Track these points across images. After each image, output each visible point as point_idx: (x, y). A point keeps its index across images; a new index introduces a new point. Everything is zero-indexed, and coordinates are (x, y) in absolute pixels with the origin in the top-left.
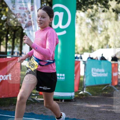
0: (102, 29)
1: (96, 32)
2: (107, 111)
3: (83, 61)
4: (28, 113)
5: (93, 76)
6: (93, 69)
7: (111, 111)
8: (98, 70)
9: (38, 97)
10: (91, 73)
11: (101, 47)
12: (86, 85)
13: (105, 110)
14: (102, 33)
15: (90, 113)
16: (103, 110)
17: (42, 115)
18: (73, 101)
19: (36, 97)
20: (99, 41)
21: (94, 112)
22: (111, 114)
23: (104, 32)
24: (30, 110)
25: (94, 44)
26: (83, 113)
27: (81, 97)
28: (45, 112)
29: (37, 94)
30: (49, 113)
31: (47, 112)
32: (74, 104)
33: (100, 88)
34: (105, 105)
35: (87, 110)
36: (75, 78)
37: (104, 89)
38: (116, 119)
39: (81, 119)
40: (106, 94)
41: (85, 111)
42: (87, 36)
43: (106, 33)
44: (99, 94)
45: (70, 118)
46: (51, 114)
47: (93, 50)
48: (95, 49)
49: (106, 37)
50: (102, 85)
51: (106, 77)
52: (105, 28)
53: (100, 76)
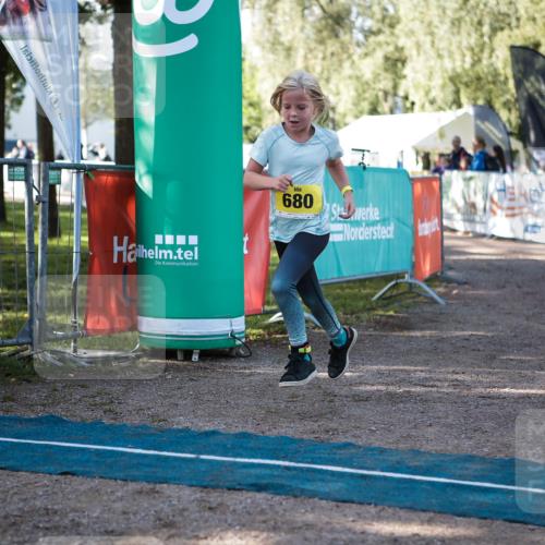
0: (369, 23)
1: (345, 37)
2: (391, 395)
7: (409, 392)
11: (366, 106)
13: (382, 388)
14: (372, 39)
15: (313, 405)
16: (375, 388)
17: (97, 423)
18: (241, 356)
20: (358, 78)
21: (331, 401)
22: (407, 406)
23: (381, 38)
24: (44, 405)
25: (338, 94)
26: (283, 406)
27: (279, 336)
30: (130, 412)
31: (118, 410)
32: (245, 368)
35: (301, 392)
36: (246, 252)
37: (378, 299)
38: (430, 425)
39: (275, 433)
40: (391, 316)
41: (293, 398)
43: (389, 40)
44: (358, 318)
45: (223, 431)
46: (137, 420)
47: (333, 121)
48: (344, 115)
49: (387, 59)
50: (371, 279)
51: (388, 240)
52: (383, 19)
53: (361, 238)
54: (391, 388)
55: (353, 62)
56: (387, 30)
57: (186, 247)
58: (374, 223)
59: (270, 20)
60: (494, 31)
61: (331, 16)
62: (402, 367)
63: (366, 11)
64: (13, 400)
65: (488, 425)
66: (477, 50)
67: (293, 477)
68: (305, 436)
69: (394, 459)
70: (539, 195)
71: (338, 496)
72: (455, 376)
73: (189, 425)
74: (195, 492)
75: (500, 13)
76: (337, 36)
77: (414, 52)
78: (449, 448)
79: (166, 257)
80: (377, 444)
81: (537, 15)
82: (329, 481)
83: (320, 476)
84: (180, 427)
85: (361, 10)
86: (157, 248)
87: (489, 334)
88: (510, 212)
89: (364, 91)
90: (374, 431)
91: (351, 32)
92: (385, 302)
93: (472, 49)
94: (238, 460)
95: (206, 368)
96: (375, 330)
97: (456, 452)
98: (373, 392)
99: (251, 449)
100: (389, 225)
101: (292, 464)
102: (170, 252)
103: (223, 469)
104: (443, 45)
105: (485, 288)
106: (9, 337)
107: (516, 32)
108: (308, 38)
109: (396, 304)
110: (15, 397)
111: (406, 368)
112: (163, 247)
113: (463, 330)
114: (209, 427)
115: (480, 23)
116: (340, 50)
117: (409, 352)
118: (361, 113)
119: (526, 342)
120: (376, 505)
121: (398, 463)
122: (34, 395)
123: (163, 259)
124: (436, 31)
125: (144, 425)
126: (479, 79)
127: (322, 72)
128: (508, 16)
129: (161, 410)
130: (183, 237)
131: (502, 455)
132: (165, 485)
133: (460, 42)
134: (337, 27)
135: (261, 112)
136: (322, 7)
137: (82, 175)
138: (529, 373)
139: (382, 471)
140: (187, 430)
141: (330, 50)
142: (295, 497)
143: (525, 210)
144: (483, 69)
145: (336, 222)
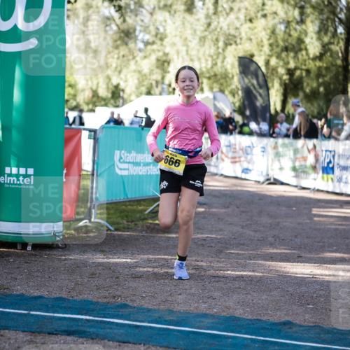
0: (147, 37)
1: (131, 45)
2: (155, 274)
3: (90, 131)
5: (119, 172)
7: (167, 272)
10: (114, 165)
11: (144, 89)
12: (97, 199)
13: (149, 269)
14: (149, 47)
15: (106, 280)
16: (145, 269)
18: (58, 248)
20: (140, 72)
21: (118, 278)
22: (166, 281)
23: (155, 47)
25: (126, 81)
26: (86, 280)
32: (62, 255)
33: (141, 208)
35: (98, 272)
36: (64, 180)
37: (151, 212)
38: (180, 294)
39: (80, 297)
40: (156, 224)
41: (93, 275)
42: (106, 56)
43: (159, 48)
44: (136, 224)
45: (46, 296)
47: (123, 98)
48: (130, 95)
49: (158, 60)
50: (145, 200)
51: (157, 175)
52: (156, 35)
53: (140, 173)
54: (156, 270)
55: (137, 62)
56: (159, 42)
57: (26, 176)
58: (148, 164)
60: (227, 44)
61: (123, 32)
62: (163, 257)
63: (146, 29)
65: (216, 294)
66: (215, 57)
67: (92, 327)
68: (100, 300)
69: (157, 315)
70: (251, 150)
71: (120, 339)
72: (198, 263)
73: (24, 292)
74: (26, 335)
75: (229, 35)
76: (127, 44)
77: (175, 57)
78: (192, 308)
79: (12, 182)
80: (145, 306)
81: (252, 37)
82: (115, 329)
83: (108, 326)
84: (18, 293)
85: (142, 29)
86: (6, 176)
87: (219, 237)
88: (233, 160)
89: (143, 81)
90: (145, 297)
91: (136, 43)
92: (154, 215)
93: (212, 57)
94: (56, 315)
95: (36, 255)
96: (147, 233)
97: (195, 311)
98: (144, 272)
99: (65, 308)
100: (157, 165)
101: (91, 318)
102: (15, 179)
103: (45, 320)
104: (193, 53)
105: (216, 208)
107: (240, 46)
108: (108, 44)
111: (166, 257)
112: (10, 175)
113: (202, 234)
114: (37, 293)
115: (217, 40)
116: (128, 54)
117: (167, 247)
118: (141, 94)
119: (242, 242)
120: (144, 345)
121: (160, 318)
123: (10, 183)
124: (190, 44)
126: (215, 75)
127: (116, 68)
128: (235, 37)
129: (6, 282)
130: (24, 169)
131: (225, 314)
132: (7, 331)
133: (205, 52)
134: (126, 39)
135: (76, 91)
136: (117, 25)
138: (242, 261)
139: (149, 323)
140: (22, 295)
141: (122, 53)
142: (93, 339)
143: (243, 159)
144: (218, 69)
145: (124, 162)
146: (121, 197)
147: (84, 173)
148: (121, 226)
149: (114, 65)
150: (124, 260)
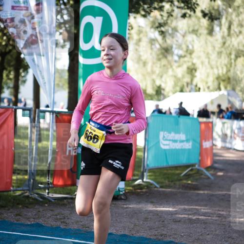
0: (181, 52)
1: (169, 58)
2: (190, 220)
4: (29, 223)
5: (163, 147)
6: (162, 134)
7: (198, 219)
8: (173, 135)
9: (50, 191)
10: (159, 142)
11: (178, 89)
12: (147, 165)
13: (186, 216)
14: (182, 60)
15: (155, 223)
16: (183, 216)
17: (58, 227)
18: (121, 199)
19: (47, 191)
20: (175, 77)
21: (163, 221)
22: (198, 225)
23: (186, 59)
24: (34, 218)
25: (166, 83)
26: (141, 223)
27: (139, 191)
28: (63, 222)
29: (48, 184)
30: (73, 223)
31: (67, 222)
32: (124, 205)
33: (178, 172)
34: (186, 207)
35: (150, 217)
37: (185, 175)
38: (208, 234)
39: (138, 235)
40: (189, 184)
41: (146, 219)
42: (152, 67)
43: (189, 60)
44: (175, 184)
45: (115, 234)
46: (76, 227)
47: (163, 95)
48: (168, 93)
49: (188, 68)
50: (180, 167)
51: (189, 149)
52: (187, 51)
53: (177, 148)
54: (190, 216)
55: (173, 70)
56: (188, 56)
58: (182, 141)
59: (136, 50)
60: (237, 57)
61: (164, 49)
62: (194, 207)
63: (179, 47)
64: (20, 216)
65: (235, 235)
66: (229, 66)
68: (151, 237)
72: (220, 212)
75: (239, 50)
76: (166, 57)
77: (200, 66)
80: (184, 242)
85: (177, 47)
89: (178, 82)
90: (183, 236)
91: (172, 56)
92: (187, 177)
93: (226, 66)
96: (182, 190)
98: (182, 218)
99: (128, 242)
100: (189, 142)
104: (213, 63)
105: (231, 172)
106: (18, 187)
108: (153, 58)
109: (191, 178)
110: (21, 214)
111: (197, 207)
113: (222, 191)
115: (230, 54)
116: (167, 64)
117: (198, 200)
118: (176, 91)
122: (30, 214)
124: (210, 57)
125: (79, 229)
126: (229, 79)
127: (159, 74)
129: (87, 222)
133: (221, 62)
134: (166, 54)
136: (160, 45)
137: (54, 115)
141: (163, 64)
144: (231, 74)
145: (166, 140)
146: (164, 164)
147: (138, 147)
148: (164, 184)
149: (157, 72)
150: (168, 209)
